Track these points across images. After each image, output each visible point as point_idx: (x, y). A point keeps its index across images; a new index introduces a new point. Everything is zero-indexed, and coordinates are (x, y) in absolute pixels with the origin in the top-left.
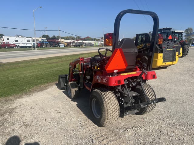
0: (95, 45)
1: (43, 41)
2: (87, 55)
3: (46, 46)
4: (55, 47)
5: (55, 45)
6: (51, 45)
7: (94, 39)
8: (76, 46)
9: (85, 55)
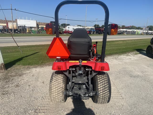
0: (137, 33)
1: (92, 30)
2: (122, 42)
3: (93, 33)
4: (100, 34)
5: (100, 32)
6: (97, 32)
7: (139, 28)
8: (118, 34)
9: (120, 42)
